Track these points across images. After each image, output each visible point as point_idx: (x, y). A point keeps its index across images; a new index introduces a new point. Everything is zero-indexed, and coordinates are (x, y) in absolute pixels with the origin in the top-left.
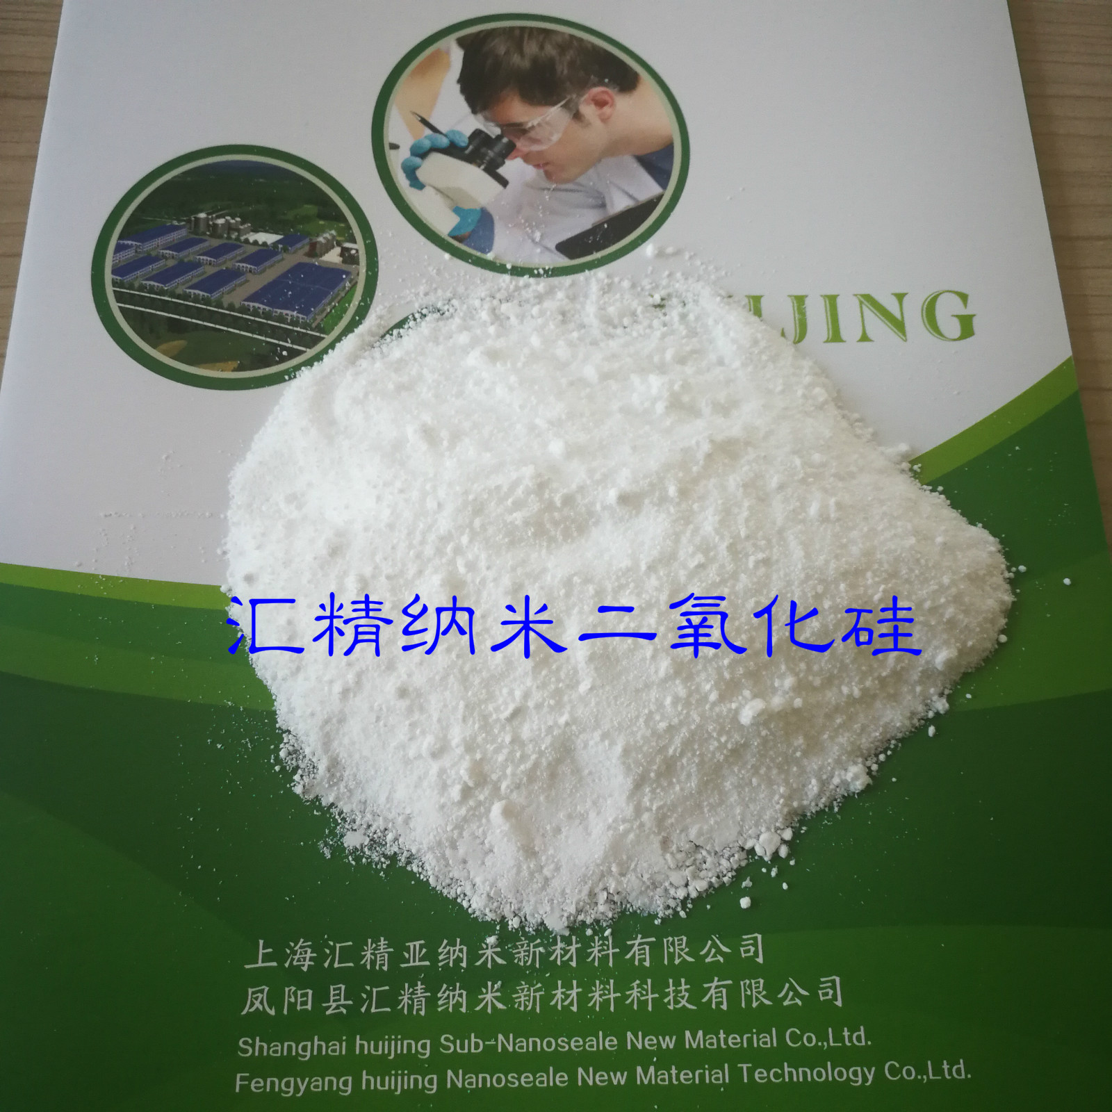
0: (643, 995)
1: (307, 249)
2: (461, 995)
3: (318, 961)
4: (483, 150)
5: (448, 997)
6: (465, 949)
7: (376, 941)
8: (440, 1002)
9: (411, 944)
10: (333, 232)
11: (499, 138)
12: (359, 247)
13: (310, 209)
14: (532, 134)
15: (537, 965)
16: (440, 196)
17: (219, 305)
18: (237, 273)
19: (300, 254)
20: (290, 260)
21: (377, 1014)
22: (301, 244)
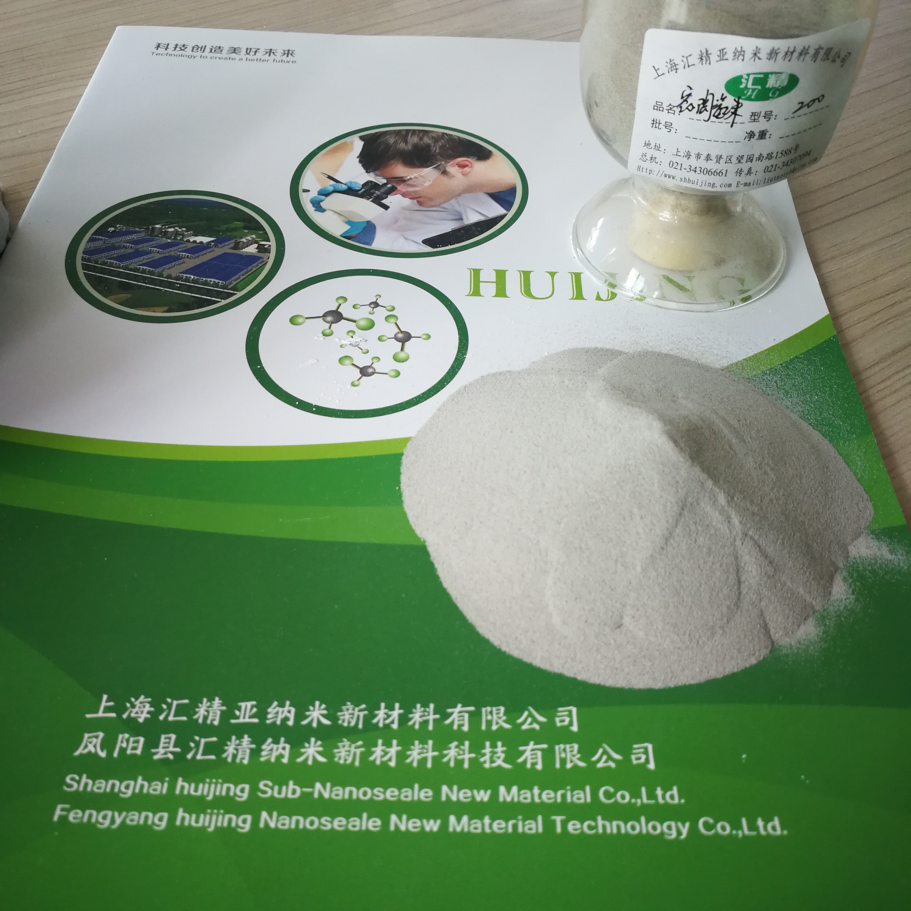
0: (459, 755)
1: (232, 245)
2: (284, 748)
3: (154, 715)
4: (373, 191)
5: (271, 750)
6: (293, 710)
7: (211, 700)
8: (263, 753)
9: (243, 705)
10: (254, 236)
12: (272, 243)
13: (239, 224)
14: (410, 182)
15: (360, 726)
16: (336, 215)
17: (160, 275)
18: (177, 258)
19: (227, 248)
20: (218, 251)
21: (201, 761)
22: (228, 243)
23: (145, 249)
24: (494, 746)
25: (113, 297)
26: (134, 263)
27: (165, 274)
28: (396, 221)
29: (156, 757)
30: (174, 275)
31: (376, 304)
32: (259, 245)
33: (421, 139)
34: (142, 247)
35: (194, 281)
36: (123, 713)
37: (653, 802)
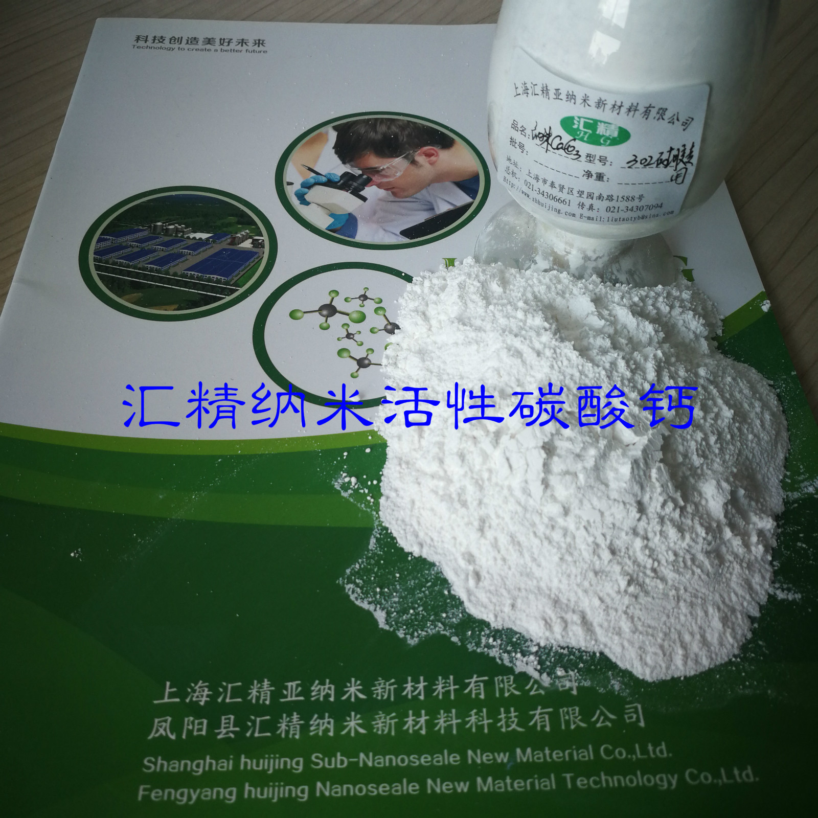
0: (479, 721)
1: (229, 240)
2: (329, 723)
3: (213, 697)
4: (350, 182)
5: (318, 725)
6: (333, 687)
7: (261, 681)
8: (312, 728)
9: (289, 684)
10: (247, 231)
11: (361, 176)
12: (265, 238)
13: (232, 219)
14: (383, 173)
15: (392, 699)
16: (320, 207)
17: (167, 273)
18: (181, 255)
19: (224, 244)
20: (217, 248)
21: (259, 737)
22: (225, 238)
23: (150, 247)
24: (507, 712)
25: (127, 297)
26: (141, 262)
27: (172, 271)
28: (375, 213)
29: (220, 737)
30: (179, 274)
31: (364, 297)
32: (254, 240)
33: (389, 128)
34: (147, 246)
35: (198, 278)
36: (186, 698)
37: (645, 757)
